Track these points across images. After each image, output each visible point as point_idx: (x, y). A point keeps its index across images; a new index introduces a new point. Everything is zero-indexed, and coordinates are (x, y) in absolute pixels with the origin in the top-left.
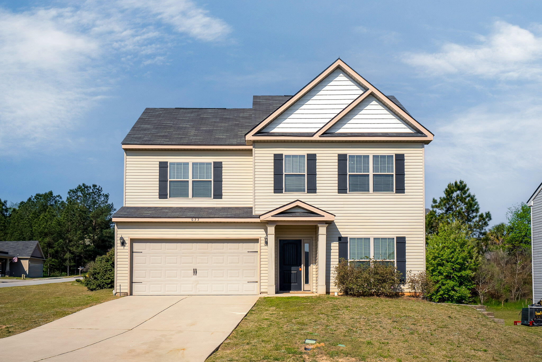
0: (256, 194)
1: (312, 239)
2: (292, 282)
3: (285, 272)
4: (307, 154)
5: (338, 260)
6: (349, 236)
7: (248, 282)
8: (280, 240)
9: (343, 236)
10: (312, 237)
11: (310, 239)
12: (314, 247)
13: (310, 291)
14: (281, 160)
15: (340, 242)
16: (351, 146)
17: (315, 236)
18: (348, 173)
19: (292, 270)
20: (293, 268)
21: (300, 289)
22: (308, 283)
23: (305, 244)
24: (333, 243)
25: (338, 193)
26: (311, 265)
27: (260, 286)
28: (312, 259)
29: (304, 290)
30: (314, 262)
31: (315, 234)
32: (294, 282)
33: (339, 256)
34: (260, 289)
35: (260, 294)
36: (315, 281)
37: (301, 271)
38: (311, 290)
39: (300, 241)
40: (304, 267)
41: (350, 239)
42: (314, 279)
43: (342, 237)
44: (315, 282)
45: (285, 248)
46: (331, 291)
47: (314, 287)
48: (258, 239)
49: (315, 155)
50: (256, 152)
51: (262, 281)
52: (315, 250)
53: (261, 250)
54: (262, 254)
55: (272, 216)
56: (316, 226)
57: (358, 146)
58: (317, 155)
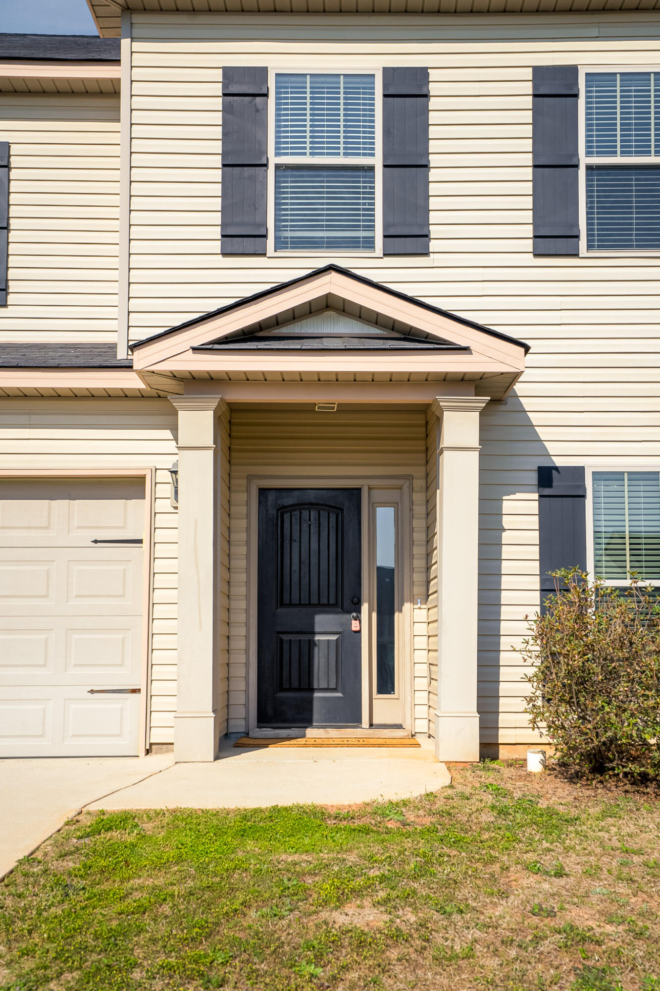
0: (135, 261)
1: (407, 484)
2: (315, 686)
3: (286, 637)
4: (383, 68)
5: (535, 583)
6: (591, 465)
7: (92, 692)
8: (263, 491)
9: (559, 462)
10: (410, 478)
11: (400, 488)
12: (419, 524)
13: (399, 727)
14: (258, 99)
15: (547, 491)
16: (597, 30)
17: (424, 474)
18: (584, 160)
19: (317, 629)
20: (322, 621)
21: (356, 720)
22: (393, 690)
23: (380, 511)
24: (512, 497)
25: (536, 255)
26: (407, 606)
27: (148, 713)
28: (411, 577)
29: (371, 725)
30: (418, 590)
31: (424, 461)
32: (326, 686)
33: (541, 560)
34: (148, 728)
35: (148, 752)
36: (426, 681)
37: (359, 632)
38: (407, 725)
39: (354, 494)
40: (374, 615)
41: (597, 476)
42: (421, 670)
43: (556, 468)
44: (421, 684)
45: (287, 525)
46: (504, 736)
47: (421, 711)
48: (143, 478)
49: (421, 74)
50: (138, 59)
51: (156, 687)
52: (419, 536)
53: (153, 529)
54: (159, 551)
55: (194, 349)
56: (428, 406)
57: (628, 31)
58: (433, 75)
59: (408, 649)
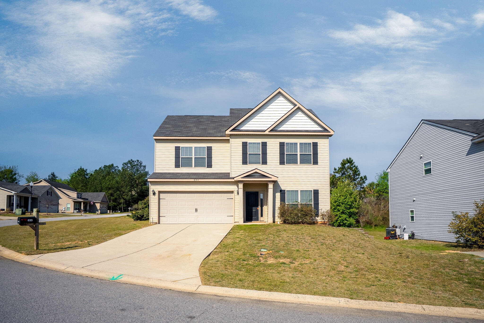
0: (232, 165)
2: (253, 216)
3: (249, 210)
4: (262, 142)
5: (280, 203)
6: (286, 190)
7: (227, 216)
8: (246, 192)
9: (282, 189)
11: (264, 191)
12: (266, 196)
14: (246, 146)
15: (281, 193)
16: (287, 138)
17: (266, 190)
18: (285, 153)
20: (253, 208)
21: (258, 220)
22: (263, 216)
23: (261, 194)
24: (277, 193)
25: (280, 165)
26: (264, 206)
27: (235, 218)
29: (260, 221)
30: (266, 204)
31: (266, 188)
33: (280, 201)
34: (235, 220)
35: (235, 223)
36: (267, 215)
37: (258, 209)
38: (264, 221)
39: (258, 192)
40: (260, 207)
45: (249, 196)
46: (276, 221)
47: (266, 219)
48: (233, 191)
49: (266, 143)
50: (232, 141)
51: (235, 216)
52: (266, 197)
53: (235, 197)
54: (235, 200)
55: (241, 178)
56: (267, 183)
57: (291, 138)
58: (267, 143)
59: (265, 215)
